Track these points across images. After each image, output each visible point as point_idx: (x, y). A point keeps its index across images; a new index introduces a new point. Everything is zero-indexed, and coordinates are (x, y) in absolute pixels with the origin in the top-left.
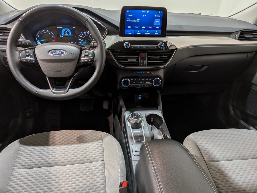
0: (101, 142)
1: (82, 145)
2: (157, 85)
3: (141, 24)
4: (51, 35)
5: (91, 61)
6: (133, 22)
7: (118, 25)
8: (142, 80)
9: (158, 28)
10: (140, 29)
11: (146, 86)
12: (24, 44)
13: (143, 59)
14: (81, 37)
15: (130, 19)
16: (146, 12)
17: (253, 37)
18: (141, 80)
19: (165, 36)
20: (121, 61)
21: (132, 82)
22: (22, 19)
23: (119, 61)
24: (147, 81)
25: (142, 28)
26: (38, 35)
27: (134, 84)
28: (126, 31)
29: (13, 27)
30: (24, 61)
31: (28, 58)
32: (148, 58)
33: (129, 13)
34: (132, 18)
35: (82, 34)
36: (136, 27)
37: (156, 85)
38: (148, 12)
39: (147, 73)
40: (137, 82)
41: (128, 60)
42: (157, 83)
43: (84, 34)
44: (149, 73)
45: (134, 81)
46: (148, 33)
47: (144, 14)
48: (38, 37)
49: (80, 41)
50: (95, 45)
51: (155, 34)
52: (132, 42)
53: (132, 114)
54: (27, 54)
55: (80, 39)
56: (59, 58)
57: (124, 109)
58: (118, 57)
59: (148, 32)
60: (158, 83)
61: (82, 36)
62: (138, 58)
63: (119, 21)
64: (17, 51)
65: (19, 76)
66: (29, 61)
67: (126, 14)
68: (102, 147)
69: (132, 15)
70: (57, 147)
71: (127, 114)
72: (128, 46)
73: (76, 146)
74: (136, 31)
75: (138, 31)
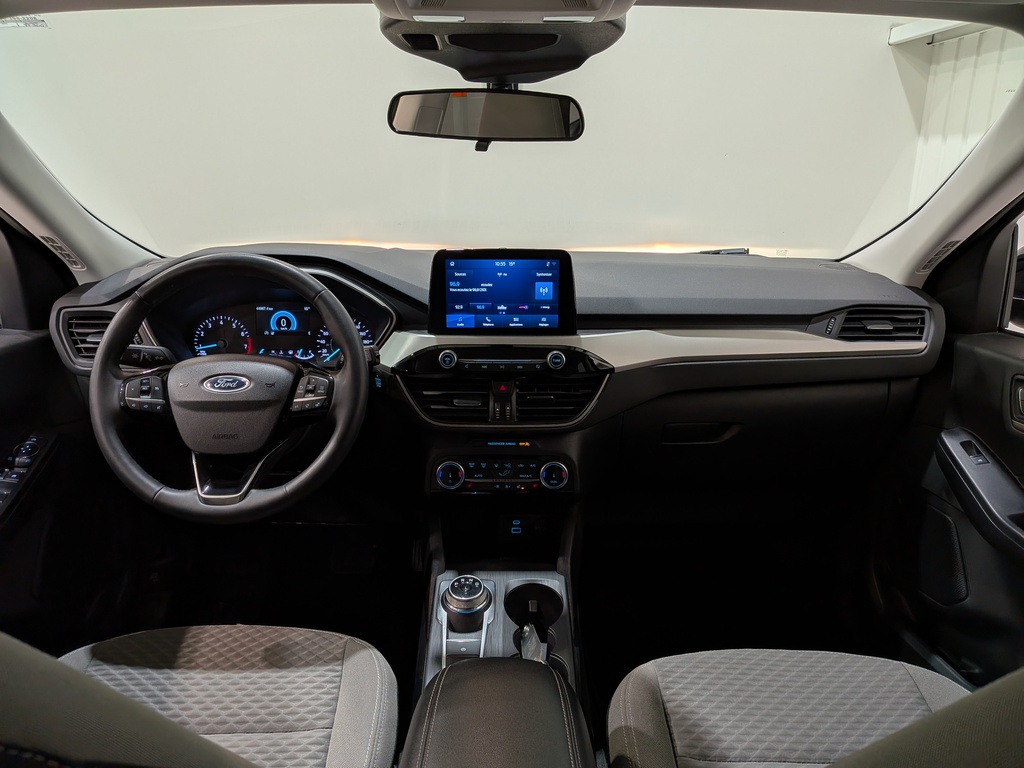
0: (339, 668)
1: (273, 675)
2: (557, 485)
3: (492, 298)
4: (239, 330)
5: (321, 407)
6: (469, 292)
7: (425, 299)
8: (506, 469)
9: (549, 308)
10: (491, 311)
11: (518, 487)
12: (147, 357)
13: (503, 399)
14: (326, 333)
15: (458, 284)
16: (507, 264)
17: (896, 330)
18: (502, 468)
19: (574, 333)
20: (433, 407)
21: (469, 473)
22: (142, 295)
23: (424, 406)
24: (522, 471)
25: (499, 308)
26: (202, 329)
27: (478, 479)
28: (450, 318)
30: (134, 405)
31: (145, 398)
32: (518, 395)
33: (457, 268)
36: (479, 307)
37: (551, 485)
38: (512, 263)
39: (521, 444)
40: (490, 473)
41: (455, 401)
42: (554, 479)
44: (527, 444)
45: (478, 469)
46: (516, 322)
47: (501, 269)
48: (199, 335)
49: (323, 346)
51: (540, 325)
52: (462, 351)
53: (459, 581)
54: (145, 388)
55: (323, 342)
56: (231, 399)
57: (436, 564)
58: (425, 393)
59: (515, 319)
60: (561, 480)
62: (488, 396)
63: (428, 288)
64: (118, 378)
65: (114, 449)
66: (146, 406)
67: (448, 272)
68: (334, 685)
69: (464, 274)
70: (197, 676)
71: (444, 582)
72: (450, 362)
73: (254, 675)
74: (480, 316)
75: (487, 318)
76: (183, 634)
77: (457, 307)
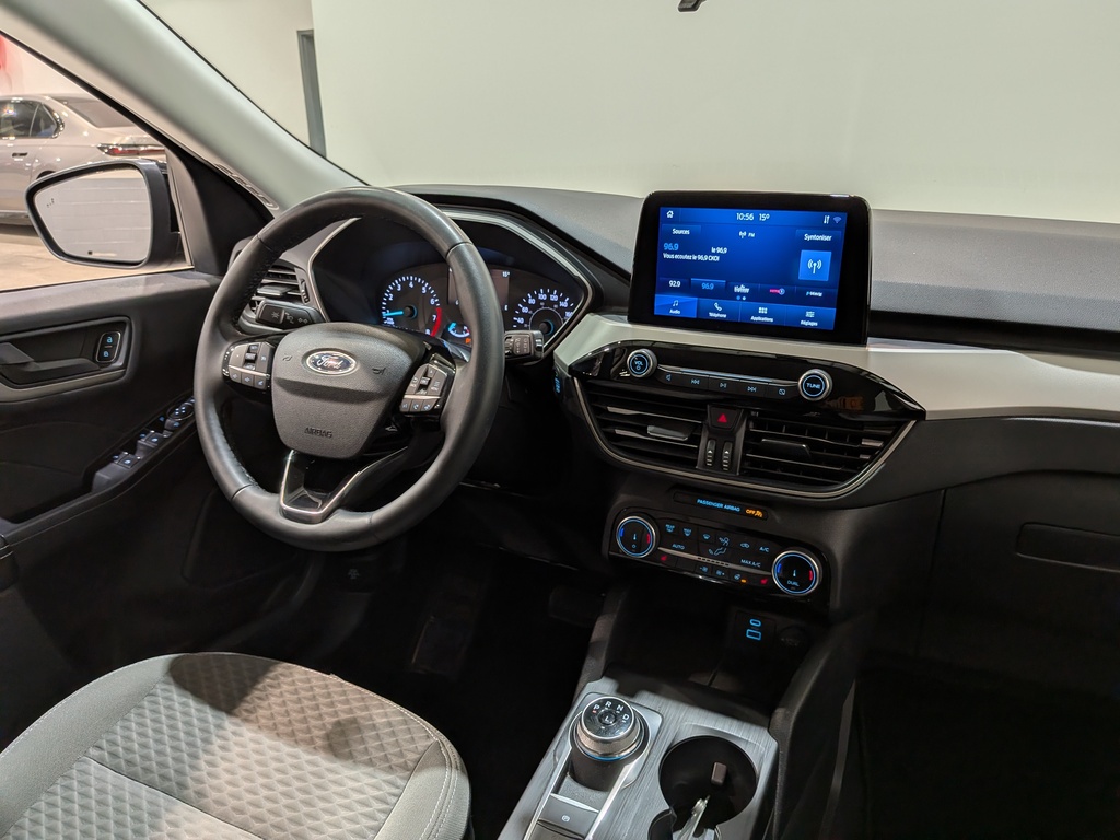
0: (400, 782)
1: (323, 761)
2: (797, 589)
3: (727, 272)
4: (428, 296)
5: (433, 410)
6: (692, 260)
7: (628, 264)
8: (721, 545)
9: (820, 295)
10: (726, 293)
11: (737, 577)
12: (288, 318)
13: (723, 436)
14: (525, 310)
16: (756, 217)
18: (715, 544)
19: (863, 343)
20: (618, 432)
21: (664, 539)
22: (263, 238)
23: (609, 430)
24: (747, 554)
25: (737, 289)
26: (391, 292)
27: (677, 552)
28: (660, 300)
30: (235, 376)
31: (247, 369)
32: (748, 434)
33: (676, 222)
34: (686, 245)
35: (532, 301)
36: (705, 286)
37: (789, 587)
38: (764, 216)
39: (749, 511)
40: (694, 545)
41: (650, 428)
42: (793, 579)
43: (538, 301)
44: (759, 513)
45: (677, 537)
46: (763, 315)
47: (746, 226)
51: (802, 322)
52: (666, 353)
54: (250, 356)
55: (521, 321)
56: (330, 384)
57: (592, 664)
58: (611, 409)
59: (762, 310)
60: (805, 583)
61: (531, 307)
62: (700, 427)
64: (228, 340)
66: (247, 379)
67: (663, 227)
68: (384, 806)
69: (687, 232)
71: (596, 691)
72: (643, 368)
73: (304, 756)
74: (705, 301)
75: (716, 305)
76: (266, 669)
77: (672, 283)
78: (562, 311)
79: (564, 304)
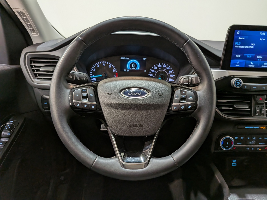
3: (254, 52)
4: (112, 68)
5: (191, 109)
6: (245, 48)
8: (253, 140)
10: (254, 59)
11: (258, 149)
12: (77, 78)
13: (260, 105)
14: (153, 71)
15: (240, 43)
18: (251, 140)
20: (223, 108)
21: (236, 142)
22: (82, 38)
23: (220, 108)
24: (261, 141)
25: (258, 57)
26: (94, 68)
27: (239, 145)
28: (232, 61)
29: (63, 55)
30: (78, 105)
31: (85, 101)
33: (240, 35)
34: (243, 43)
36: (248, 56)
39: (262, 128)
40: (245, 142)
41: (235, 106)
43: (158, 68)
44: (264, 128)
45: (239, 140)
46: (265, 65)
47: (263, 37)
48: (93, 70)
50: (186, 82)
52: (244, 79)
54: (85, 95)
55: (151, 75)
57: (227, 190)
58: (219, 101)
64: (68, 88)
66: (86, 106)
67: (235, 37)
69: (243, 39)
74: (248, 61)
75: (251, 63)
77: (237, 56)
78: (168, 71)
79: (168, 68)
